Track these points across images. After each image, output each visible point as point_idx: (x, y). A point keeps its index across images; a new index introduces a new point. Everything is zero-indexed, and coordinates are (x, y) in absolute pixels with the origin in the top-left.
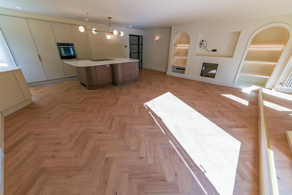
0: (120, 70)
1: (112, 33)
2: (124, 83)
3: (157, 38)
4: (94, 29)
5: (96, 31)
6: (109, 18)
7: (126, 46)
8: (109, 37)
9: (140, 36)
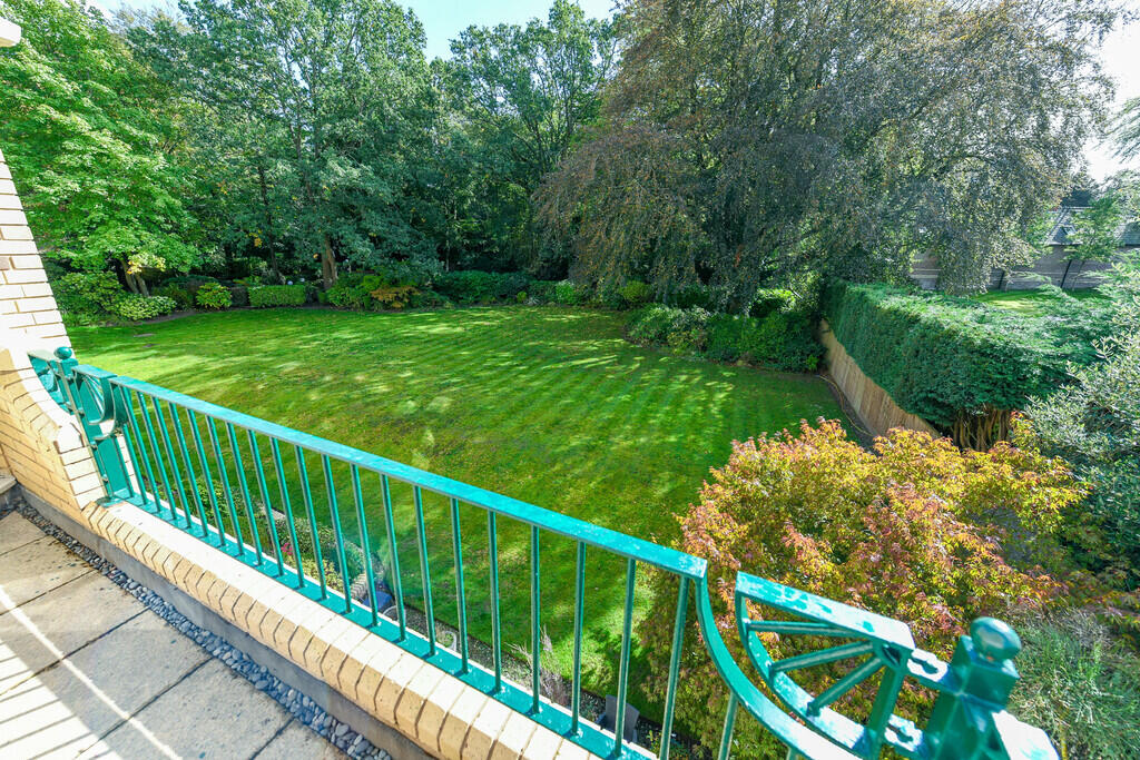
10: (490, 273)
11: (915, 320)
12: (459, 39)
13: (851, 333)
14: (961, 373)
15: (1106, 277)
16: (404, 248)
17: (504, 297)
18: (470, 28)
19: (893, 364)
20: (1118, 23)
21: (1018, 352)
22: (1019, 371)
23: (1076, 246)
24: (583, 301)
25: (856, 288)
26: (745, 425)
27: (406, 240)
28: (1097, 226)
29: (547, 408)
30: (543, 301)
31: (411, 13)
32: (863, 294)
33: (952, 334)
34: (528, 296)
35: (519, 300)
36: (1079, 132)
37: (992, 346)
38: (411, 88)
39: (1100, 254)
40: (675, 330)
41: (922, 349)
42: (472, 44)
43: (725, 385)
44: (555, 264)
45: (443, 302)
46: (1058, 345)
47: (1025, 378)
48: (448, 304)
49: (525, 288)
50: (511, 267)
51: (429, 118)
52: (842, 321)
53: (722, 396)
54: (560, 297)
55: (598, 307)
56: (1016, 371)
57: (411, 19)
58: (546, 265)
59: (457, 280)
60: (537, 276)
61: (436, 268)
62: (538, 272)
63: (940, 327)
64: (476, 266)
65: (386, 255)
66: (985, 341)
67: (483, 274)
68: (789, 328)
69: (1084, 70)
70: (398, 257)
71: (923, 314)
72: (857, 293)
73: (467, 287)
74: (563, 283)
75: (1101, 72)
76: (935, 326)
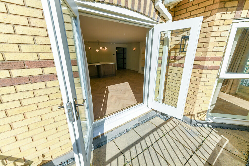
0: (102, 68)
1: (104, 48)
2: (105, 76)
3: (134, 49)
4: (89, 47)
5: (90, 48)
6: (98, 41)
7: (114, 55)
8: (97, 51)
9: (125, 48)
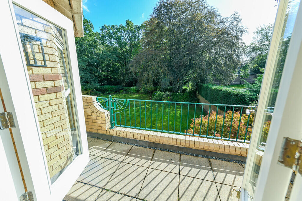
10: (112, 86)
11: (221, 90)
12: (102, 28)
13: (206, 95)
14: (234, 100)
15: (256, 79)
16: (89, 80)
17: (117, 92)
18: (105, 25)
19: (218, 100)
20: (244, 32)
21: (244, 95)
22: (245, 99)
23: (242, 75)
24: (138, 92)
25: (205, 85)
26: (186, 118)
27: (90, 78)
28: (245, 71)
29: (137, 118)
30: (127, 92)
31: (89, 21)
32: (207, 86)
33: (230, 93)
34: (123, 91)
35: (121, 92)
36: (240, 53)
37: (239, 94)
38: (91, 39)
39: (246, 77)
40: (164, 97)
41: (224, 96)
42: (105, 29)
43: (179, 109)
44: (130, 83)
45: (100, 94)
46: (250, 93)
47: (246, 100)
48: (102, 94)
49: (122, 89)
50: (118, 84)
51: (94, 47)
52: (203, 92)
53: (179, 112)
54: (132, 91)
55: (142, 93)
56: (244, 99)
57: (89, 22)
58: (127, 83)
59: (103, 88)
60: (125, 86)
61: (98, 85)
62: (125, 85)
63: (227, 91)
64: (107, 84)
65: (84, 82)
66: (237, 93)
67: (110, 86)
68: (190, 95)
69: (240, 41)
70: (87, 82)
71: (222, 89)
72: (206, 86)
73: (106, 90)
74: (132, 87)
75: (242, 41)
76: (226, 91)
